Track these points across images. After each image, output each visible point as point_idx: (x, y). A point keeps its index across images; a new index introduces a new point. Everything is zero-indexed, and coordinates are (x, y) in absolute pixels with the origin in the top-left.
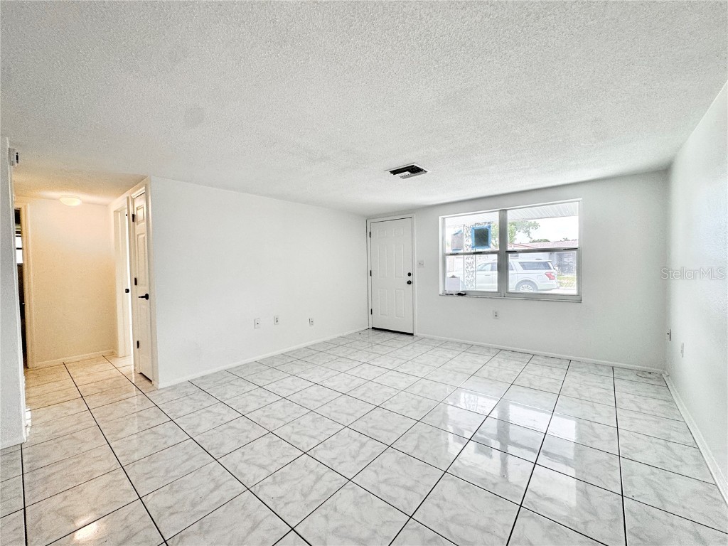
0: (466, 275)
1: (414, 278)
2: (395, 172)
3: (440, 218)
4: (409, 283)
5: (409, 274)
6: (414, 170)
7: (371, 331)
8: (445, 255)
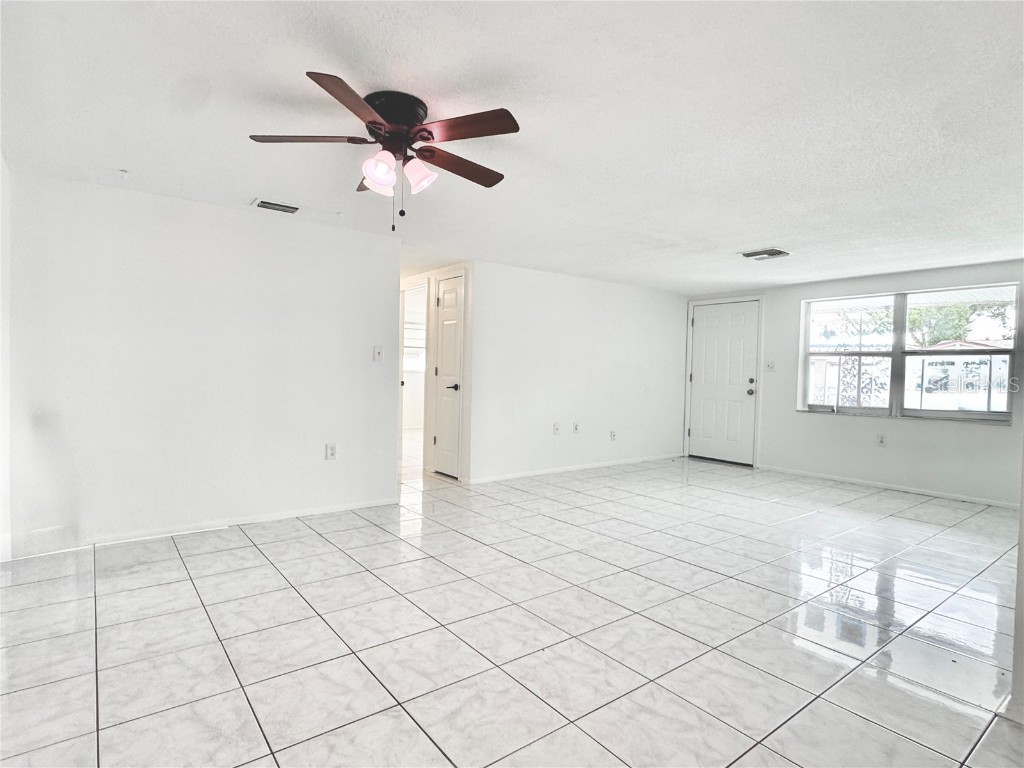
0: (842, 388)
1: (760, 387)
2: (748, 255)
3: (803, 302)
4: (751, 392)
5: (752, 381)
6: (774, 253)
7: (686, 460)
8: (808, 355)
